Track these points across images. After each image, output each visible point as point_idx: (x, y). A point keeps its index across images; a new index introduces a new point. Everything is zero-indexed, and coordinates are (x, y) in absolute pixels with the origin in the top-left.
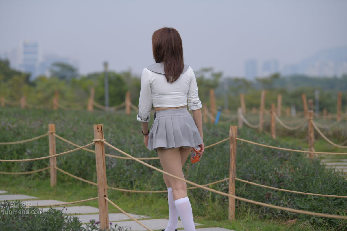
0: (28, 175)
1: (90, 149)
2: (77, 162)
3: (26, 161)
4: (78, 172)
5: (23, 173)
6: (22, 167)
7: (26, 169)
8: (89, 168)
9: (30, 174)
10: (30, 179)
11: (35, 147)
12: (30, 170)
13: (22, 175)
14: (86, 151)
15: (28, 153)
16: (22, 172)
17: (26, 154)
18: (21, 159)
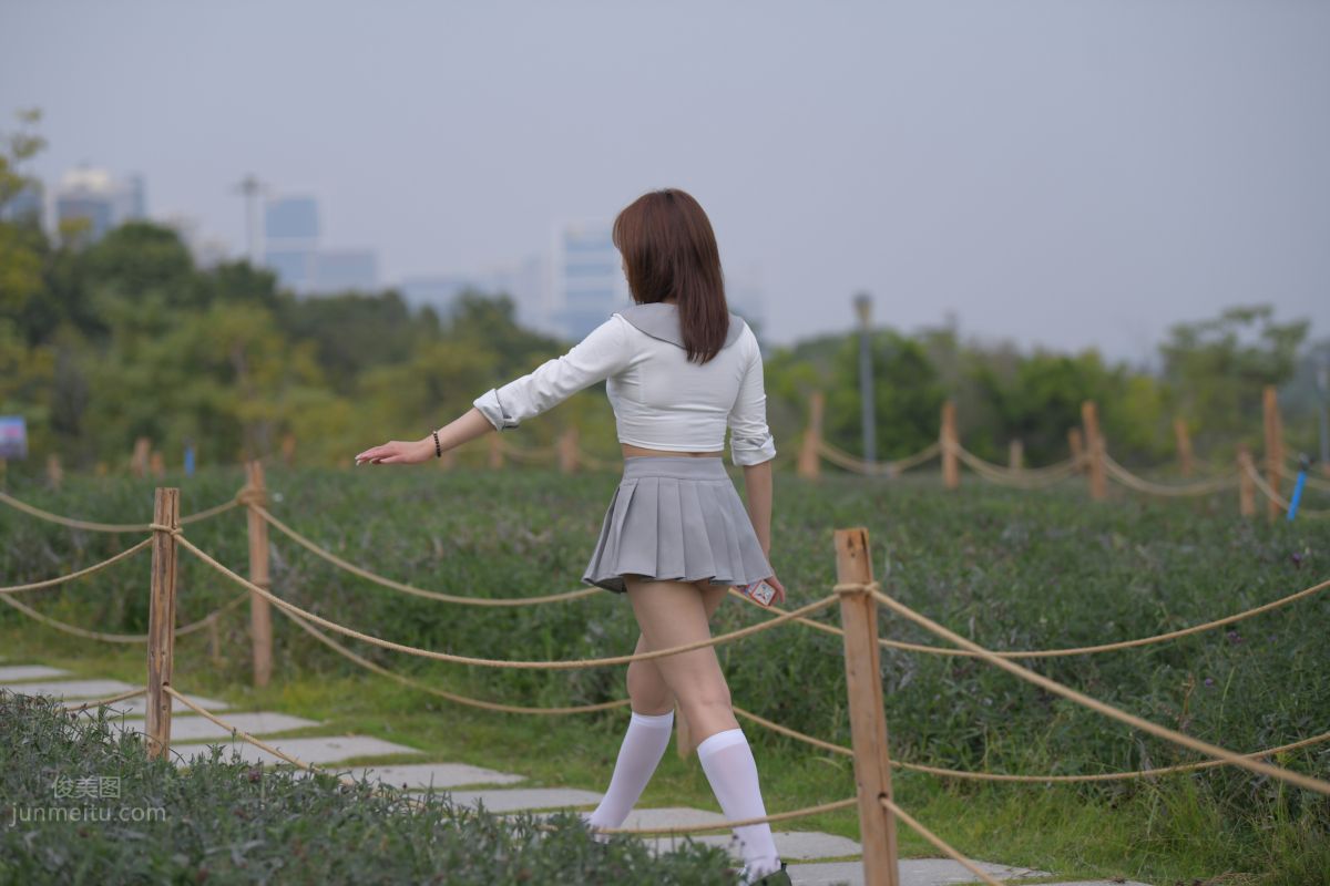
0: (594, 717)
1: (815, 619)
2: (772, 667)
3: (587, 668)
4: (775, 706)
5: (579, 709)
6: (575, 686)
7: (587, 697)
8: (814, 691)
9: (604, 713)
10: (603, 730)
11: (617, 613)
12: (602, 699)
13: (576, 715)
14: (802, 624)
15: (593, 635)
16: (575, 704)
17: (587, 639)
18: (569, 656)
